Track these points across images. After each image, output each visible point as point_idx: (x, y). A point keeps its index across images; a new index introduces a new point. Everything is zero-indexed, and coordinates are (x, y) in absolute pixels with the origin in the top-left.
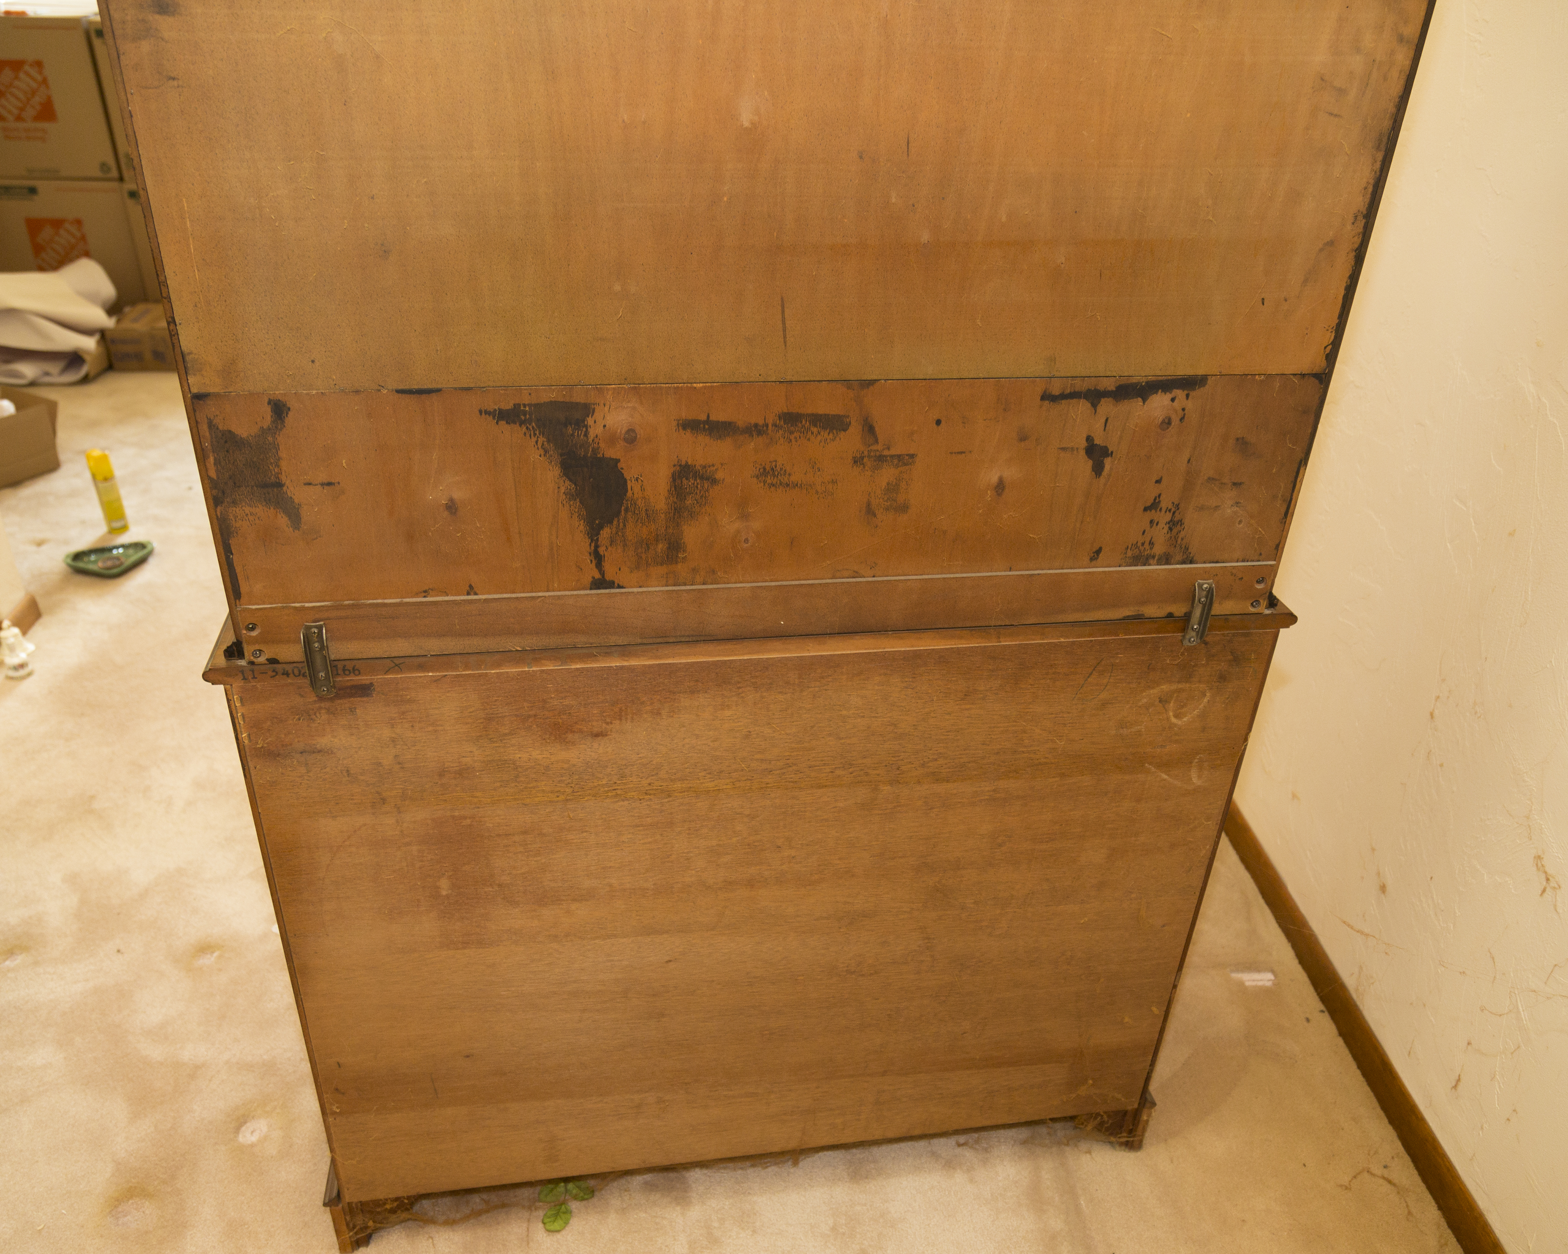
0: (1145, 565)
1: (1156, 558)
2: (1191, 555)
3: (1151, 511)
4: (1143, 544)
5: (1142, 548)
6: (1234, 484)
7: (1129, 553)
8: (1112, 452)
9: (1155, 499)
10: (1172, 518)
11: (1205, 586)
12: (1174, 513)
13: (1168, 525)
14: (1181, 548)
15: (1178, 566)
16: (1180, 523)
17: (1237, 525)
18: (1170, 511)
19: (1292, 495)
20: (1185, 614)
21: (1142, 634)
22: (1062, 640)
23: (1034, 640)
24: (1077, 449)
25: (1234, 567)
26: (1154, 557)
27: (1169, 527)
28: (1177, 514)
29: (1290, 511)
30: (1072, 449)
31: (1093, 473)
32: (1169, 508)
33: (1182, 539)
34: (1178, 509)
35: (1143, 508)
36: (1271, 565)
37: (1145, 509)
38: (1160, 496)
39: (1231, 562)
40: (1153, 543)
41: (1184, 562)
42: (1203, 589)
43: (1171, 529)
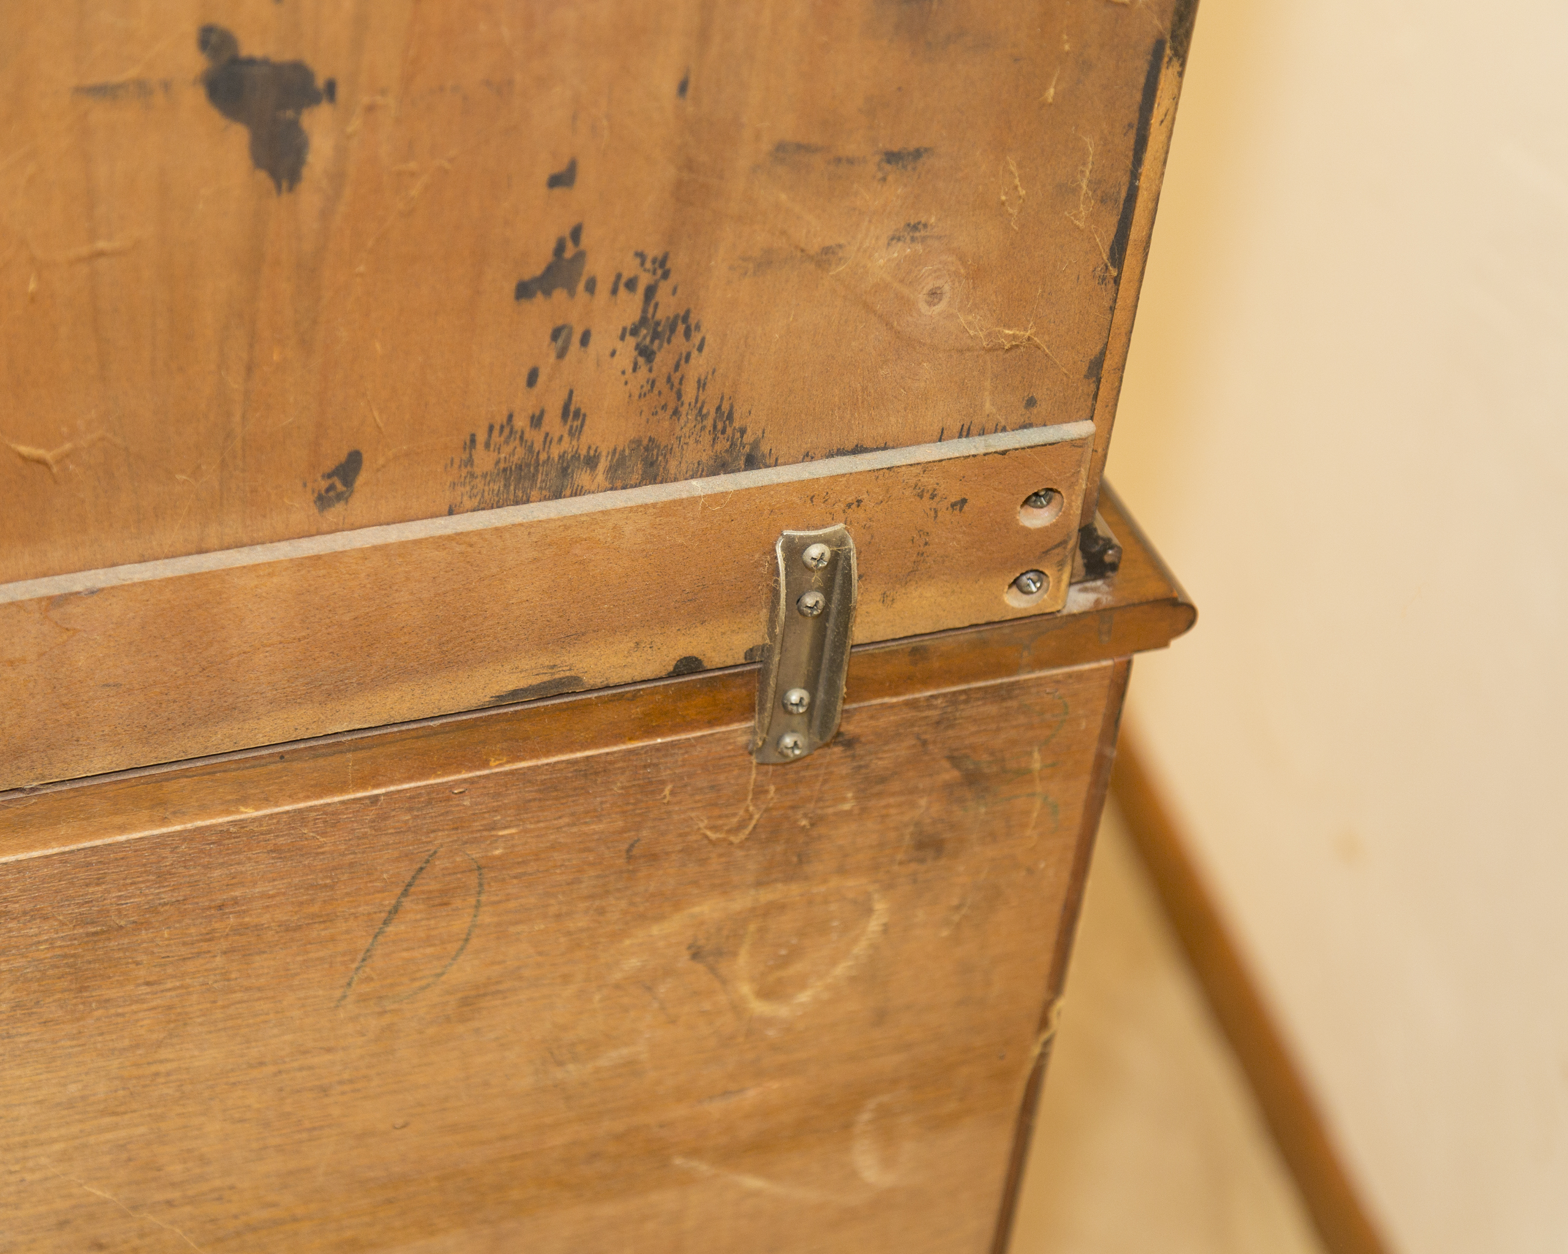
0: (558, 495)
1: (603, 465)
2: (749, 438)
3: (547, 293)
4: (536, 421)
5: (536, 437)
6: (892, 157)
7: (484, 460)
8: (331, 88)
9: (560, 248)
10: (645, 311)
11: (815, 551)
12: (650, 292)
13: (631, 341)
14: (701, 416)
15: (700, 487)
16: (681, 328)
17: (923, 307)
18: (631, 285)
19: (1135, 175)
20: (750, 655)
21: (584, 747)
22: (249, 813)
23: (122, 829)
24: (167, 86)
25: (926, 467)
26: (591, 462)
27: (637, 347)
28: (663, 294)
29: (1135, 233)
30: (142, 88)
31: (262, 176)
32: (626, 276)
33: (701, 385)
34: (666, 275)
35: (510, 288)
36: (1077, 444)
37: (524, 291)
38: (576, 233)
39: (916, 441)
40: (577, 414)
41: (721, 467)
42: (806, 566)
43: (646, 353)
